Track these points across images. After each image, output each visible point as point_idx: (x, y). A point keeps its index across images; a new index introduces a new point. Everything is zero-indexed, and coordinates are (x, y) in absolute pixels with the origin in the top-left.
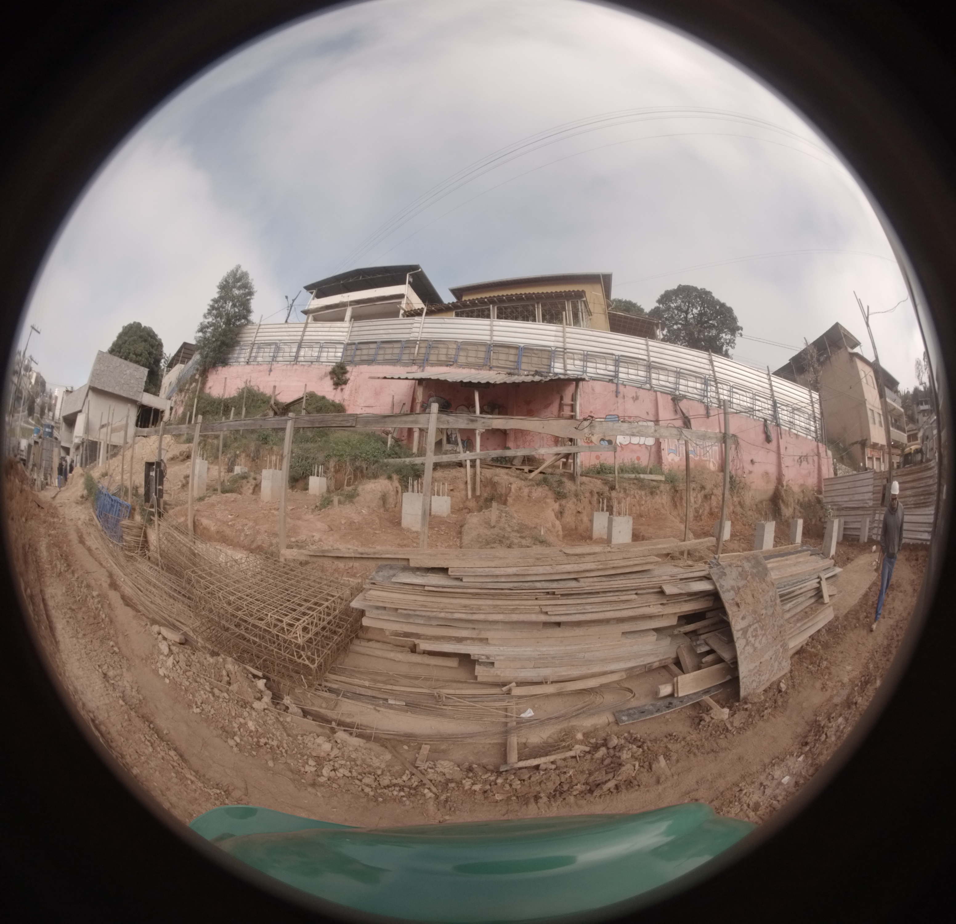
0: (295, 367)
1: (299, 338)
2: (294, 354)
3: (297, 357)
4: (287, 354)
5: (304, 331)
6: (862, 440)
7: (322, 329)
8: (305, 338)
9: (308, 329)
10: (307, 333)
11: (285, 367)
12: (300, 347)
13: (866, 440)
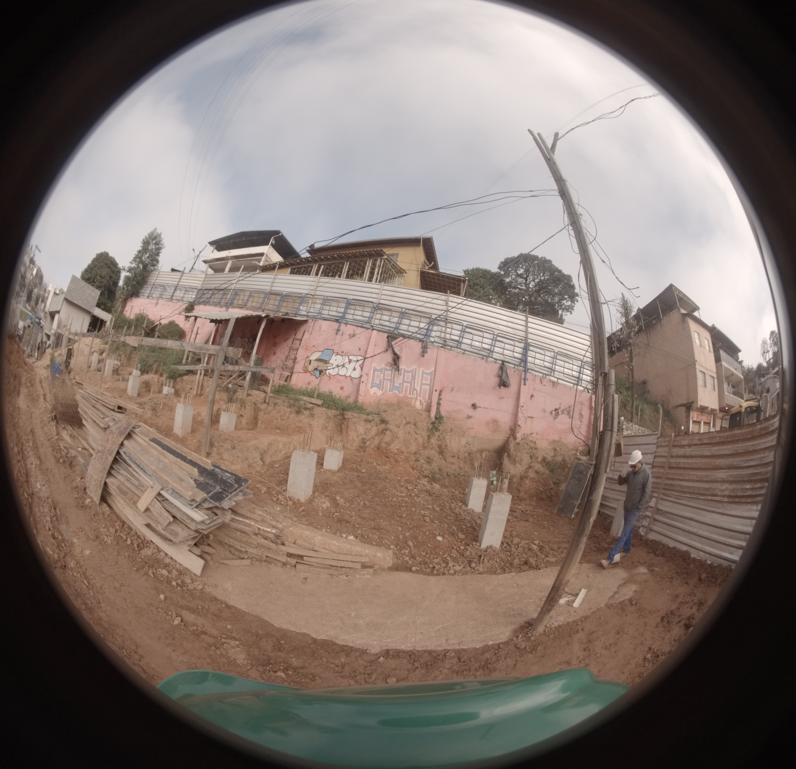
0: (170, 303)
1: (176, 283)
2: (171, 294)
3: (172, 296)
4: (167, 294)
5: (180, 279)
6: (688, 403)
7: (190, 278)
8: (180, 283)
9: (183, 278)
10: (182, 280)
11: (164, 303)
12: (175, 290)
13: (693, 402)
